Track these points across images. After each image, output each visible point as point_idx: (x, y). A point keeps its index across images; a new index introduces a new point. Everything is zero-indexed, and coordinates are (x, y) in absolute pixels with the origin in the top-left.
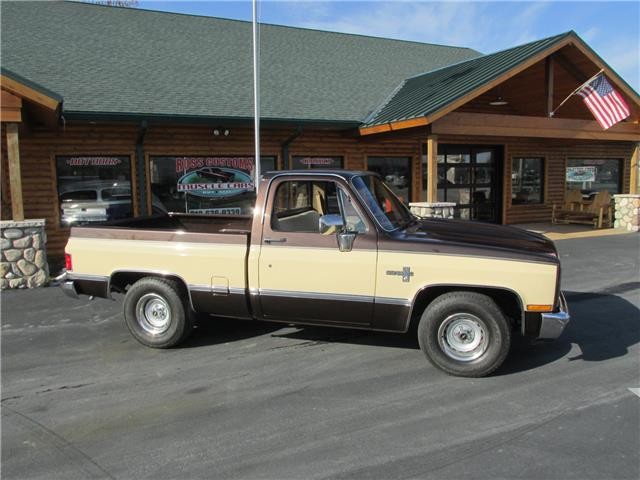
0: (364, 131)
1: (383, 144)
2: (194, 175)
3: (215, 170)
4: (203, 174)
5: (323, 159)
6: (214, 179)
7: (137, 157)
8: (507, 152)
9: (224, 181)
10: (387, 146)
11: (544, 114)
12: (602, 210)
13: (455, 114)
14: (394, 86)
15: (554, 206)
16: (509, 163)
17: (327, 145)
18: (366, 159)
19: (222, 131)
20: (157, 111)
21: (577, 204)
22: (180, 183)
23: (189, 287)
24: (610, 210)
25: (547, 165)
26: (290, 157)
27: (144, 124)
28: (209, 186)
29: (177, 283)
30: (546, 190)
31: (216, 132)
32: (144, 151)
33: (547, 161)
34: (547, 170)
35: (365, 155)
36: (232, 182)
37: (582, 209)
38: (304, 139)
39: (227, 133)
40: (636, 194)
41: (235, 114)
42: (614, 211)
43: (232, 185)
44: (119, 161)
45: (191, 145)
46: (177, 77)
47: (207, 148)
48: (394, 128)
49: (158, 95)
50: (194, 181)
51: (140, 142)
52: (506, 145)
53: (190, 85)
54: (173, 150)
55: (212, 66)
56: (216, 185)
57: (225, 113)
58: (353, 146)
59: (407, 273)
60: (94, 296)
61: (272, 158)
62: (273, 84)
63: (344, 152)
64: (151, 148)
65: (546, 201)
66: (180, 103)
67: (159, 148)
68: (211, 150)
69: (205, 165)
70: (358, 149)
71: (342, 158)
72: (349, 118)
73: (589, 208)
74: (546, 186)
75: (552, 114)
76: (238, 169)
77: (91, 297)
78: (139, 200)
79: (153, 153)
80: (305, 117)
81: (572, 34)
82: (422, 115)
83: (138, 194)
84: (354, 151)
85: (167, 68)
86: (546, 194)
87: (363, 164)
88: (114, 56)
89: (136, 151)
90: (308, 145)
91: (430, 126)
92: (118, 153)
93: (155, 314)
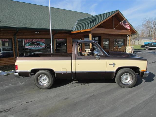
0: (72, 32)
1: (75, 35)
2: (30, 44)
3: (35, 42)
4: (32, 43)
5: (62, 39)
6: (35, 45)
7: (14, 39)
8: (102, 37)
9: (38, 45)
10: (76, 36)
11: (113, 29)
12: (123, 50)
13: (96, 28)
14: (76, 21)
15: (112, 50)
16: (103, 40)
17: (62, 36)
18: (72, 39)
19: (38, 32)
20: (20, 26)
21: (117, 49)
22: (26, 46)
23: (55, 72)
24: (125, 50)
25: (110, 40)
26: (54, 39)
27: (18, 30)
28: (34, 47)
29: (51, 71)
30: (110, 46)
31: (36, 32)
32: (16, 37)
33: (110, 39)
34: (110, 41)
35: (72, 38)
36: (40, 45)
37: (119, 50)
38: (57, 34)
39: (39, 32)
40: (130, 46)
41: (41, 28)
42: (126, 50)
43: (40, 46)
44: (9, 40)
45: (28, 36)
46: (22, 18)
47: (33, 37)
48: (81, 32)
49: (19, 22)
50: (30, 45)
51: (15, 35)
52: (102, 36)
53: (26, 20)
54: (24, 37)
55: (30, 15)
56: (35, 46)
57: (39, 27)
58: (69, 36)
59: (114, 65)
60: (24, 77)
61: (49, 39)
62: (47, 20)
63: (67, 37)
64: (18, 36)
65: (110, 49)
66: (26, 24)
67: (20, 36)
68: (34, 37)
69: (32, 41)
70: (70, 37)
71: (66, 39)
72: (69, 29)
73: (120, 50)
74: (110, 45)
75: (114, 28)
76: (41, 42)
77: (23, 77)
78: (15, 51)
79: (18, 38)
80: (58, 29)
81: (118, 10)
82: (89, 28)
83: (15, 49)
84: (69, 37)
85: (18, 15)
86: (110, 47)
87: (71, 40)
88: (3, 11)
89: (14, 37)
90: (58, 36)
91: (90, 31)
92: (9, 38)
93: (44, 80)
